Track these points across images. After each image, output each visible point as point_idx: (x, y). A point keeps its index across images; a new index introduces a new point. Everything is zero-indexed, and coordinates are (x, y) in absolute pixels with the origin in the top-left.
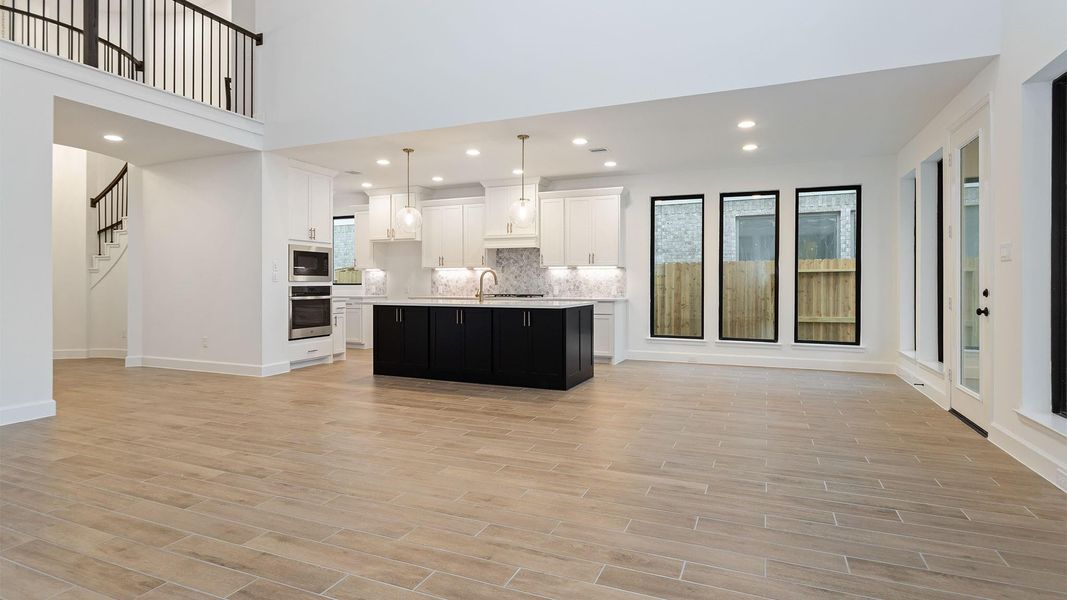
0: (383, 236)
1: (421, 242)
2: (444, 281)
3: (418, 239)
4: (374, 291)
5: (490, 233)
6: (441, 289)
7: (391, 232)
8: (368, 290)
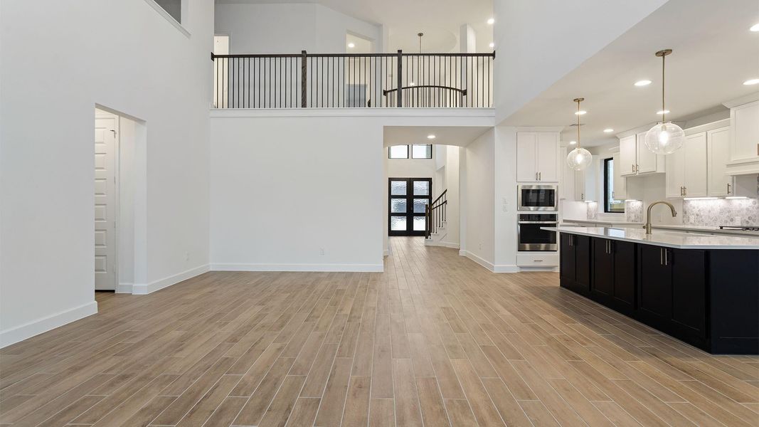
0: (630, 172)
1: (664, 174)
2: (696, 211)
3: (660, 170)
4: (633, 218)
5: (735, 159)
6: (692, 218)
7: (636, 167)
8: (629, 218)
